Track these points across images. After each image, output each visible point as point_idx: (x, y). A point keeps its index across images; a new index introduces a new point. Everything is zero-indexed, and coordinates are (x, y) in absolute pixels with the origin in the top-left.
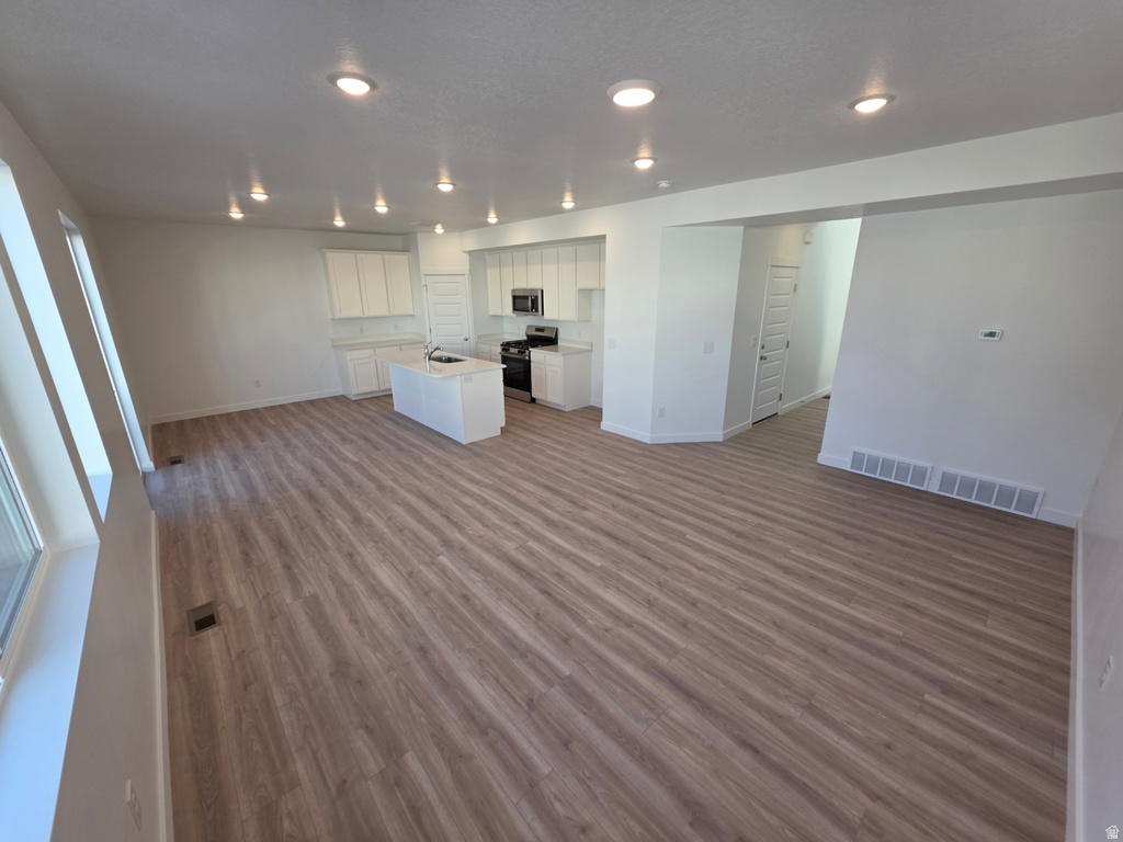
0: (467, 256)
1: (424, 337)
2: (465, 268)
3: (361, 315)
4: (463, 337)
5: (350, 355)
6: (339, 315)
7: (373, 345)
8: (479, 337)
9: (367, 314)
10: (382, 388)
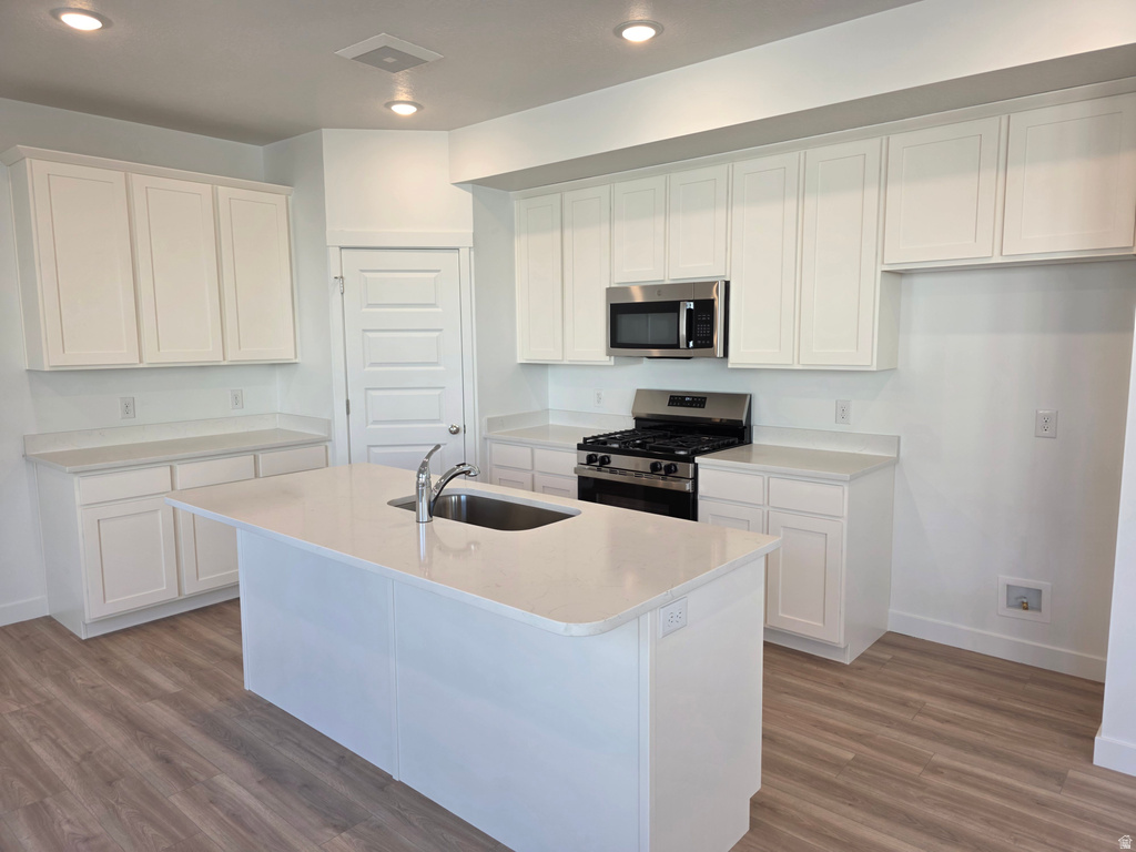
0: (467, 197)
1: (329, 424)
2: (461, 230)
3: (130, 359)
4: (446, 426)
5: (84, 489)
6: (52, 359)
7: (170, 454)
8: (491, 423)
9: (151, 358)
10: (188, 591)
